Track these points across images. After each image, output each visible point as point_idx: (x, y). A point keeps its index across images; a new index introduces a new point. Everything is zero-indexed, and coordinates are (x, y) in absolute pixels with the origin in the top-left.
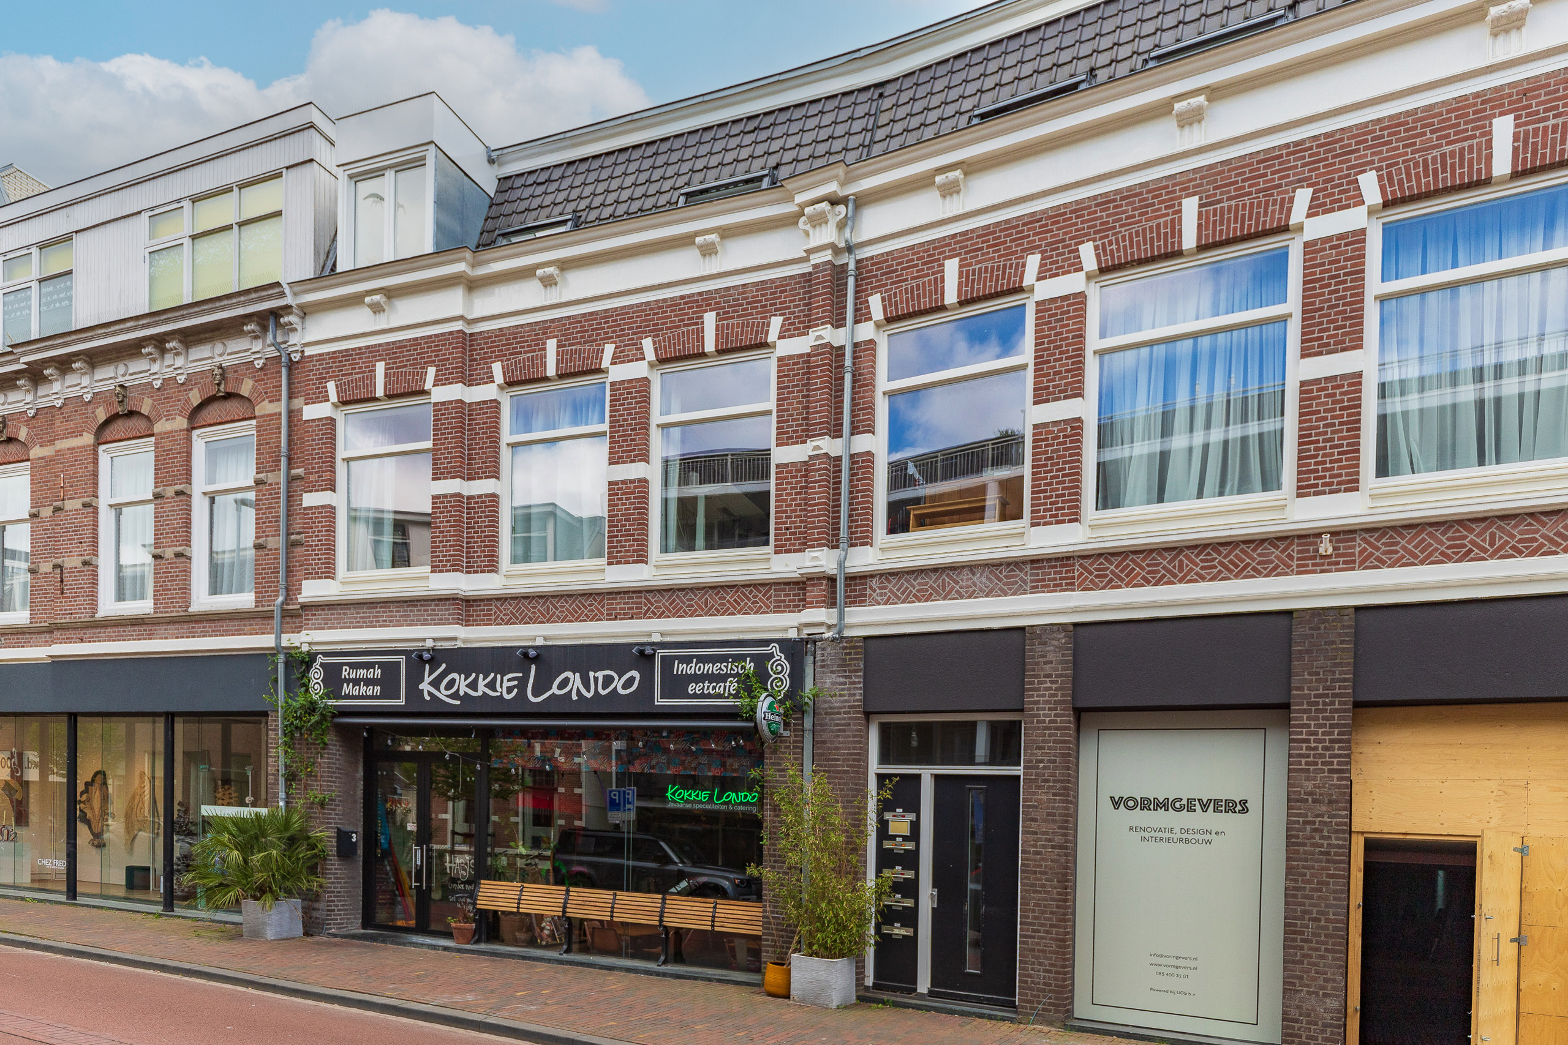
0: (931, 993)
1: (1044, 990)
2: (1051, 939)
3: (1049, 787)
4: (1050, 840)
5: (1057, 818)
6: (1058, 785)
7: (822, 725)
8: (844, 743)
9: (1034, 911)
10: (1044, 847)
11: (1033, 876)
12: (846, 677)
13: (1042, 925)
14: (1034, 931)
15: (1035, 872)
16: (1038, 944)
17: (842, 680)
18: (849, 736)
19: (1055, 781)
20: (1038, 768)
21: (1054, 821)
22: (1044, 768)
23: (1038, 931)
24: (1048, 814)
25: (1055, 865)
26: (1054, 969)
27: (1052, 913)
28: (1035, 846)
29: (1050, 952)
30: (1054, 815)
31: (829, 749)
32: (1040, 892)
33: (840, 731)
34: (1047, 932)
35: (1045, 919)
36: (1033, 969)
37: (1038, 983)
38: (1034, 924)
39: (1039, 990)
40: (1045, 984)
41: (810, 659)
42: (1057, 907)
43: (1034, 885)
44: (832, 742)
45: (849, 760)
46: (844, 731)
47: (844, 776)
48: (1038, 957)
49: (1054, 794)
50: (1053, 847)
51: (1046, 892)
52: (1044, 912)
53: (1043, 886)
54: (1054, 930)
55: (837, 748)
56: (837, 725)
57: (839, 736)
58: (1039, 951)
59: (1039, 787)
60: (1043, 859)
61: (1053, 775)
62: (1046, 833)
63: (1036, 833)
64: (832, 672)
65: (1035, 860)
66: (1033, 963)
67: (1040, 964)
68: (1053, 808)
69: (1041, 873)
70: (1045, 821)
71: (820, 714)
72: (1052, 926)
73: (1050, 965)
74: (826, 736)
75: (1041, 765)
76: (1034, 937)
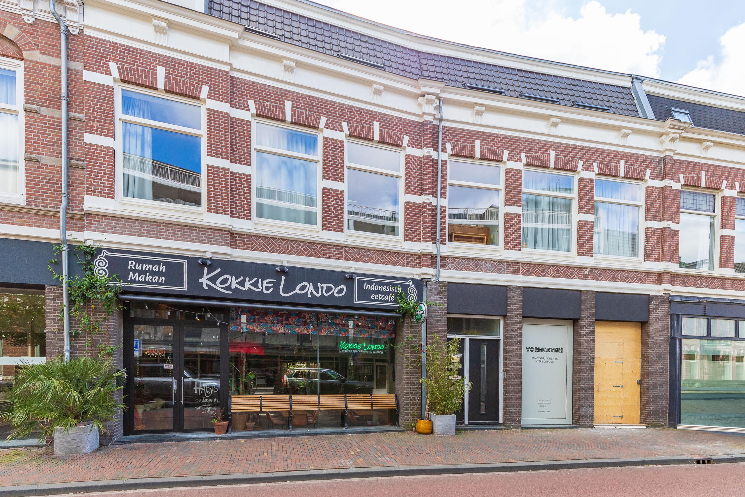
0: (469, 423)
1: (515, 416)
2: (517, 398)
3: (516, 344)
4: (516, 363)
6: (519, 343)
7: (431, 318)
8: (441, 325)
9: (511, 388)
10: (514, 365)
12: (441, 298)
13: (514, 393)
14: (511, 395)
15: (512, 375)
16: (513, 400)
17: (439, 299)
18: (442, 323)
19: (517, 342)
22: (514, 337)
23: (513, 396)
24: (516, 354)
25: (518, 372)
26: (518, 409)
28: (511, 365)
29: (517, 403)
30: (517, 354)
31: (434, 327)
32: (513, 382)
33: (438, 320)
34: (516, 396)
35: (515, 391)
36: (511, 409)
37: (513, 414)
38: (511, 393)
39: (513, 417)
40: (515, 414)
41: (425, 289)
43: (511, 379)
44: (435, 325)
46: (440, 320)
48: (513, 405)
49: (518, 347)
50: (517, 365)
52: (514, 389)
53: (514, 379)
56: (437, 317)
57: (438, 322)
58: (513, 403)
59: (513, 344)
62: (515, 360)
63: (511, 360)
64: (435, 295)
65: (511, 370)
66: (511, 407)
67: (514, 407)
68: (517, 351)
69: (514, 375)
70: (514, 356)
72: (517, 393)
73: (517, 407)
74: (433, 322)
76: (511, 398)
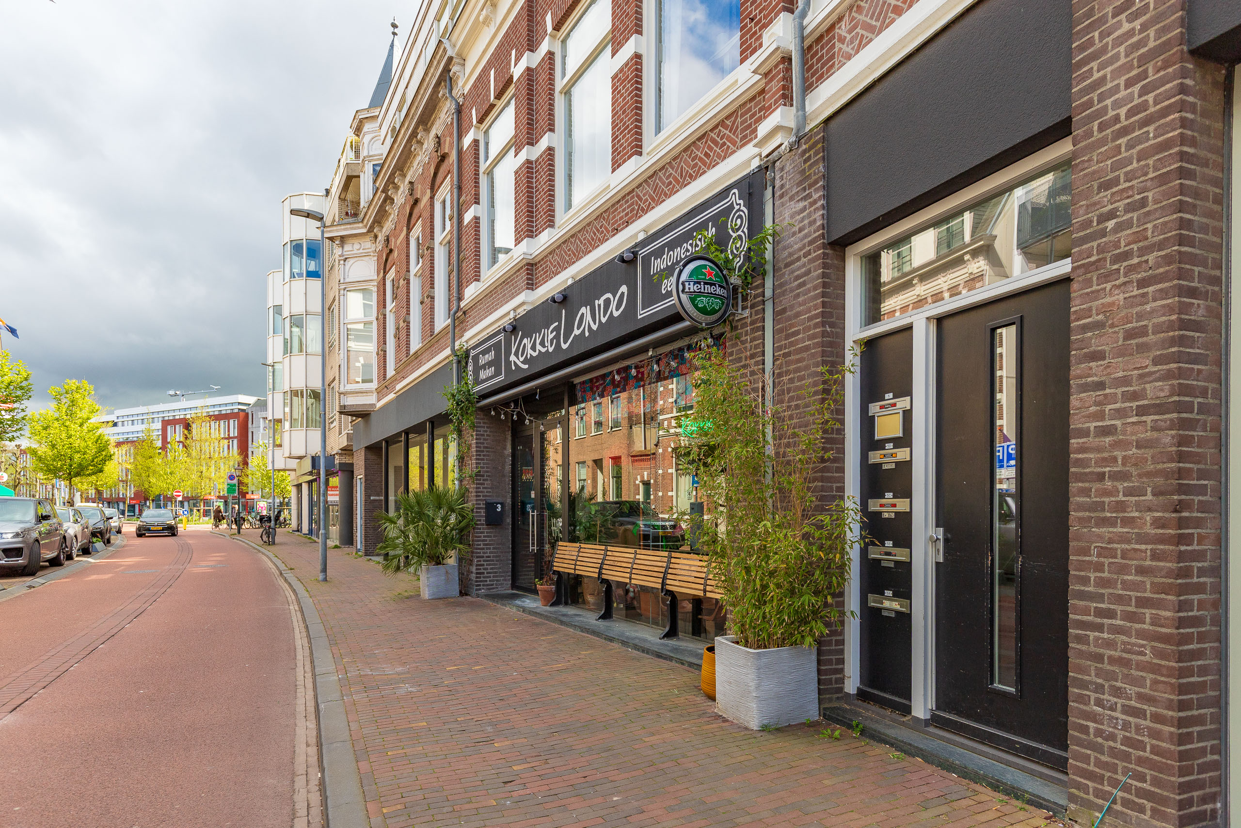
0: (935, 721)
1: (1126, 757)
2: (1140, 634)
3: (1131, 269)
4: (1135, 396)
5: (1151, 338)
6: (1151, 258)
7: (781, 285)
8: (804, 303)
9: (1099, 567)
10: (1120, 413)
11: (1095, 486)
12: (804, 199)
13: (1120, 599)
14: (1099, 613)
15: (1101, 477)
16: (1110, 644)
17: (801, 205)
18: (809, 291)
19: (1143, 251)
20: (1103, 233)
21: (1143, 348)
22: (1119, 228)
23: (1111, 614)
24: (1130, 335)
25: (1148, 453)
26: (1149, 709)
27: (1141, 571)
28: (1100, 416)
29: (1140, 667)
30: (1142, 332)
31: (789, 318)
32: (1112, 522)
33: (800, 285)
34: (1131, 617)
35: (1126, 585)
36: (1099, 703)
37: (1112, 737)
38: (1100, 598)
39: (1113, 752)
40: (1127, 741)
41: (769, 192)
42: (1155, 556)
43: (1099, 507)
44: (792, 307)
45: (809, 328)
46: (804, 284)
47: (805, 355)
48: (1111, 676)
49: (1142, 283)
50: (1142, 411)
51: (1128, 522)
52: (1123, 569)
53: (1121, 507)
54: (1148, 613)
55: (798, 315)
56: (797, 278)
57: (798, 295)
58: (1112, 660)
59: (1106, 277)
60: (1116, 445)
61: (1140, 236)
62: (1125, 381)
63: (1101, 386)
64: (791, 199)
65: (1099, 450)
66: (1099, 689)
67: (1117, 692)
68: (1140, 316)
69: (1116, 476)
70: (1121, 353)
71: (780, 269)
72: (1143, 603)
73: (1141, 697)
74: (786, 300)
75: (1111, 224)
76: (1100, 628)
